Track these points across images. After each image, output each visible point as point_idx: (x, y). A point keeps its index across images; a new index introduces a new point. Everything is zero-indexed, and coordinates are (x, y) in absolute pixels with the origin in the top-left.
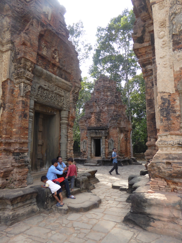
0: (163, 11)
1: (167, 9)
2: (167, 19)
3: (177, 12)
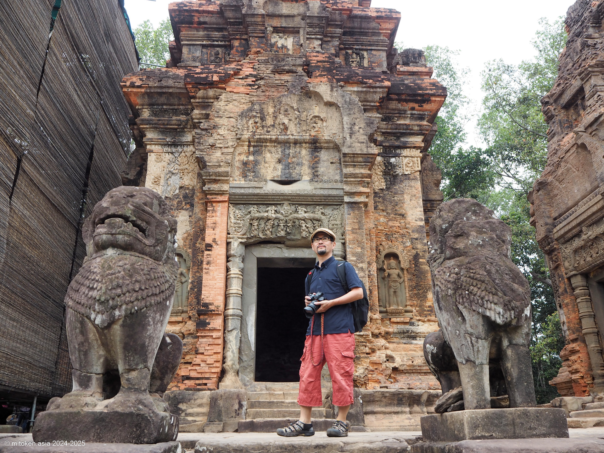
0: (160, 165)
1: (165, 164)
2: (162, 176)
3: (174, 172)
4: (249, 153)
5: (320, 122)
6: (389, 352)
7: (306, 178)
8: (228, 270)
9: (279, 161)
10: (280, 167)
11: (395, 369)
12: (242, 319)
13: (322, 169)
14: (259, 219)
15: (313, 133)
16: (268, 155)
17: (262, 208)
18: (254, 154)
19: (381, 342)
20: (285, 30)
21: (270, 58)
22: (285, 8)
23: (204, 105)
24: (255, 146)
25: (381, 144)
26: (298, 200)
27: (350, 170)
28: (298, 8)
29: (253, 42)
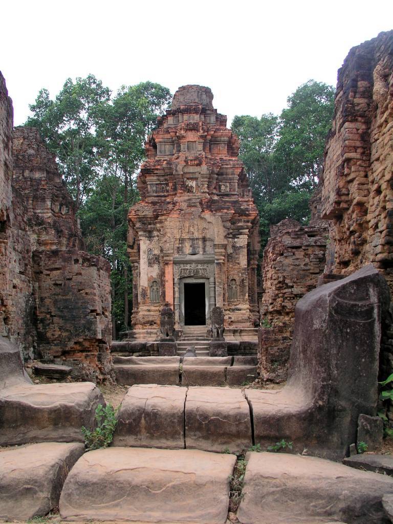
0: (145, 245)
2: (147, 250)
3: (151, 248)
4: (179, 244)
5: (206, 230)
6: (230, 316)
7: (201, 253)
8: (174, 288)
9: (191, 246)
10: (191, 248)
11: (232, 321)
12: (180, 306)
13: (207, 249)
14: (184, 269)
15: (203, 235)
16: (187, 244)
17: (185, 265)
18: (181, 244)
19: (228, 312)
20: (192, 179)
21: (186, 198)
22: (191, 169)
23: (161, 222)
24: (182, 241)
25: (231, 233)
26: (198, 262)
27: (217, 250)
28: (197, 169)
29: (178, 187)
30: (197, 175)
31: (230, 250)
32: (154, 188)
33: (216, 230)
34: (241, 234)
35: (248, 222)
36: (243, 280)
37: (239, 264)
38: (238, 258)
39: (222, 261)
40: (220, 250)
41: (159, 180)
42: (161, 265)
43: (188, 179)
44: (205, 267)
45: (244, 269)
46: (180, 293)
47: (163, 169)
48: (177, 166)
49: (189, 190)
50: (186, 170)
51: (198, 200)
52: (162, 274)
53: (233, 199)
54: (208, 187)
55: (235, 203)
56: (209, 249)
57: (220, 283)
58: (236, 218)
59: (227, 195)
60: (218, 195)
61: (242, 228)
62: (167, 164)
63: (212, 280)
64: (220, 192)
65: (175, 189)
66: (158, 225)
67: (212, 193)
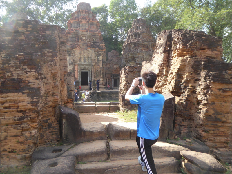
3: (70, 60)
5: (89, 54)
7: (87, 62)
8: (78, 73)
9: (84, 59)
15: (88, 56)
17: (82, 66)
20: (84, 36)
21: (82, 43)
22: (84, 33)
23: (73, 51)
24: (81, 58)
25: (97, 56)
26: (86, 65)
27: (92, 61)
28: (86, 33)
29: (79, 39)
30: (86, 35)
31: (97, 61)
32: (71, 39)
33: (92, 54)
34: (100, 56)
35: (103, 52)
36: (101, 71)
37: (99, 66)
38: (99, 64)
39: (94, 65)
40: (93, 61)
41: (73, 36)
42: (74, 65)
43: (83, 36)
44: (88, 66)
45: (101, 67)
46: (80, 75)
47: (74, 33)
48: (79, 32)
49: (83, 40)
50: (82, 33)
51: (86, 44)
52: (74, 68)
53: (98, 44)
54: (90, 40)
55: (98, 45)
56: (90, 61)
57: (93, 72)
58: (99, 50)
59: (96, 43)
60: (93, 43)
61: (101, 54)
62: (75, 31)
63: (91, 71)
64: (93, 41)
65: (78, 40)
66: (73, 52)
67: (91, 42)
